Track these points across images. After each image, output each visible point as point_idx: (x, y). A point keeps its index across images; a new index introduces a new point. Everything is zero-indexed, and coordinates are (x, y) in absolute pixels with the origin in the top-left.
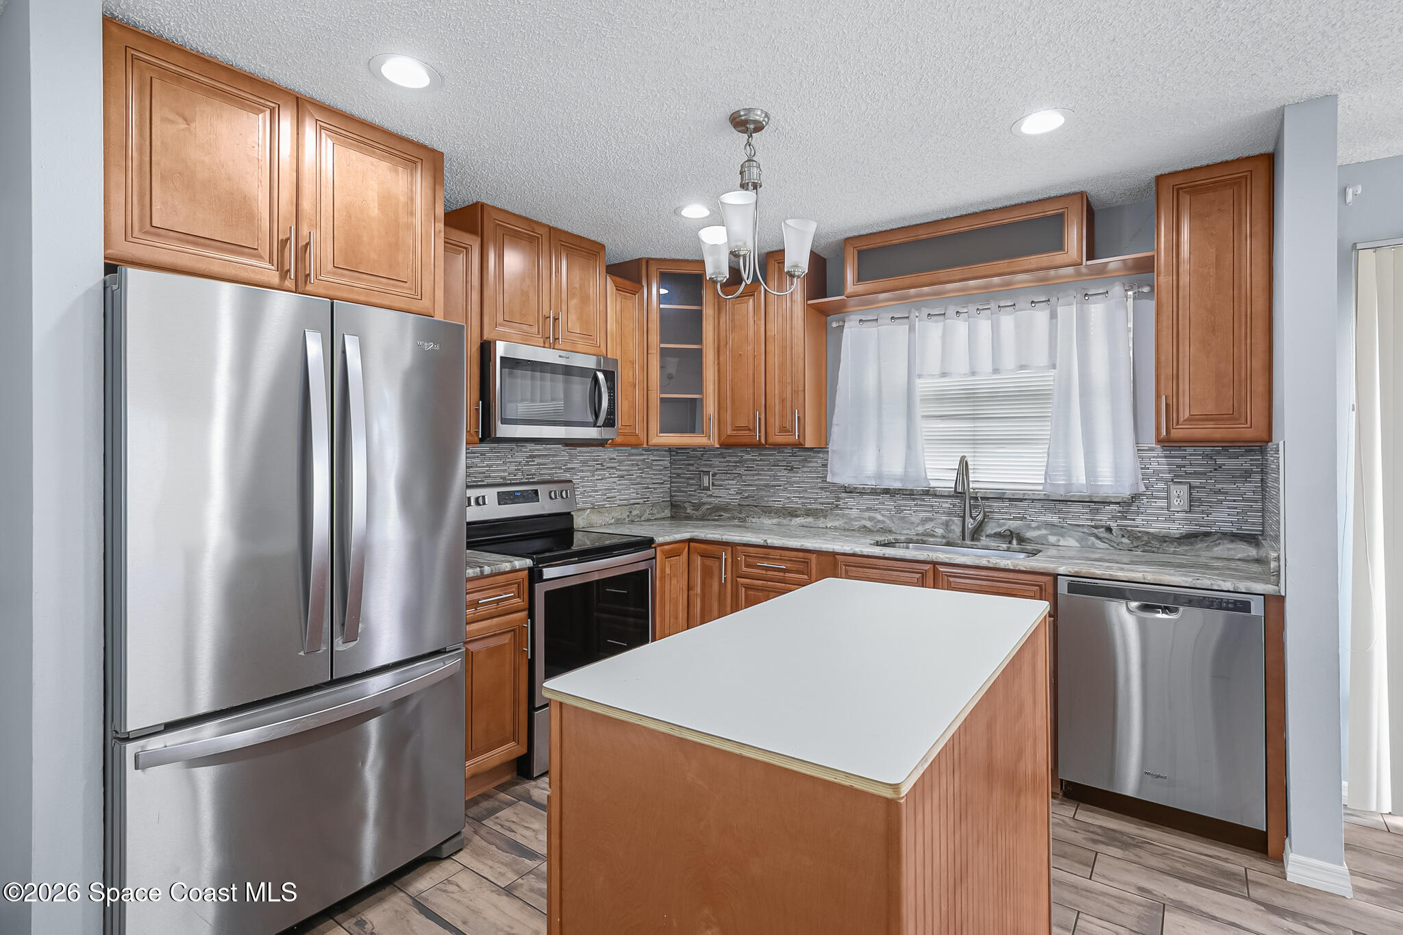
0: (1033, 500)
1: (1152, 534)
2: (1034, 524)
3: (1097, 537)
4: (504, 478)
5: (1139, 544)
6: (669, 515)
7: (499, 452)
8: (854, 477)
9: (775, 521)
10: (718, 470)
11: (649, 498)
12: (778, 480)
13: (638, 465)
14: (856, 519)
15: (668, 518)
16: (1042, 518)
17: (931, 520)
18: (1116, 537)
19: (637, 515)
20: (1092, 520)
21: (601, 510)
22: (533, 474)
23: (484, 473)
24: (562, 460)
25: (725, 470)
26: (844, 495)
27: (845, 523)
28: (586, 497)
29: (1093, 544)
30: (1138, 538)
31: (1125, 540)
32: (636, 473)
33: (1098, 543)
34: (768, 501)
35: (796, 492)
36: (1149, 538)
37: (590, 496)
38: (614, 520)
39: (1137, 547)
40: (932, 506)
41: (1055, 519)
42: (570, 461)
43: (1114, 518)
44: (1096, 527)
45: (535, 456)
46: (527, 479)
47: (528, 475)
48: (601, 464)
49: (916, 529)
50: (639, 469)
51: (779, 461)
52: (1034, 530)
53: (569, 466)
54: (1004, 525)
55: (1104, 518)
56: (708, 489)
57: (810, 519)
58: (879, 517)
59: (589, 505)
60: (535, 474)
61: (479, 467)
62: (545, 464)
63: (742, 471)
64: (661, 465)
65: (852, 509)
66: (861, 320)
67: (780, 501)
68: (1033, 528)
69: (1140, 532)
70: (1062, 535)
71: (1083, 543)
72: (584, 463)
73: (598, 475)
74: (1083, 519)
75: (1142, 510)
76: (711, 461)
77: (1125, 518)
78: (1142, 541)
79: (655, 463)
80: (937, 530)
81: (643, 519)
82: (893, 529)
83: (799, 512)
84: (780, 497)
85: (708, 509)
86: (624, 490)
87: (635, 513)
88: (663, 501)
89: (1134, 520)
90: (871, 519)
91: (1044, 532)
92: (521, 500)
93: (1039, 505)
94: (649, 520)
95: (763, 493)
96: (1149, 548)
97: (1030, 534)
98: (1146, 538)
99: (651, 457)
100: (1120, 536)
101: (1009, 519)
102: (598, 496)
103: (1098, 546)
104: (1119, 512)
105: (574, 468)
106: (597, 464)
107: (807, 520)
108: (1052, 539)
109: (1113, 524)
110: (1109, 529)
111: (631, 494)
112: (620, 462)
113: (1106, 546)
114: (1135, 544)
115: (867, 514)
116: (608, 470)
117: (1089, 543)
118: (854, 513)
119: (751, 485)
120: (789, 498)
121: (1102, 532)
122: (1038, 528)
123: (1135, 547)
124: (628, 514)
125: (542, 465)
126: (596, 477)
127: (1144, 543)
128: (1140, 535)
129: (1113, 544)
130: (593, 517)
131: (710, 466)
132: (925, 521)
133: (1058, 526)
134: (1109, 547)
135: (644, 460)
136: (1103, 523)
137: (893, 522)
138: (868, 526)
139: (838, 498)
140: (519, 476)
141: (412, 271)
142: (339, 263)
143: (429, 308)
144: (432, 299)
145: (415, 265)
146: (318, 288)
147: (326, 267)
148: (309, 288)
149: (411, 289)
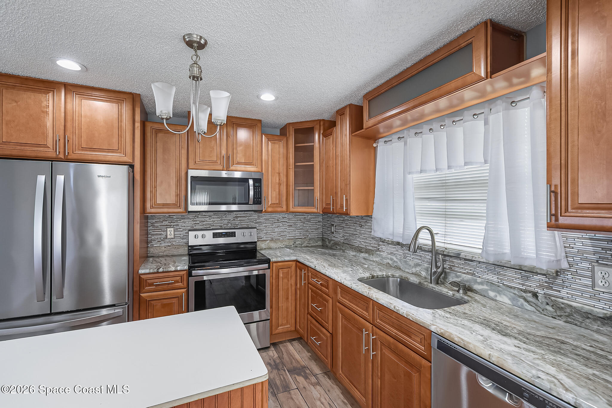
0: (479, 262)
1: (575, 308)
2: (479, 280)
3: (526, 300)
4: (221, 226)
5: (562, 314)
6: (321, 244)
7: (219, 215)
8: (382, 233)
9: (354, 253)
10: (337, 224)
11: (308, 236)
12: (356, 232)
13: (301, 220)
14: (385, 258)
15: (320, 246)
16: (486, 276)
17: (419, 265)
18: (542, 303)
19: (299, 244)
20: (523, 285)
21: (276, 241)
22: (237, 225)
23: (211, 224)
24: (254, 218)
25: (339, 224)
26: (381, 243)
27: (381, 260)
28: (268, 235)
29: (522, 305)
30: (561, 309)
31: (549, 308)
32: (300, 224)
33: (526, 305)
34: (353, 242)
35: (363, 239)
36: (571, 311)
37: (271, 235)
38: (284, 246)
39: (560, 316)
40: (421, 256)
41: (494, 278)
42: (259, 218)
43: (541, 286)
44: (525, 291)
45: (238, 217)
46: (233, 227)
47: (234, 225)
48: (278, 220)
49: (412, 269)
50: (301, 222)
51: (357, 221)
52: (479, 285)
53: (258, 221)
54: (460, 276)
55: (533, 284)
56: (333, 233)
57: (367, 255)
58: (395, 259)
59: (270, 239)
60: (238, 225)
61: (208, 222)
62: (244, 220)
63: (344, 225)
64: (317, 220)
65: (384, 252)
66: (385, 141)
67: (357, 243)
68: (478, 283)
69: (563, 304)
70: (499, 292)
71: (515, 302)
72: (266, 219)
73: (275, 225)
74: (516, 283)
75: (567, 284)
76: (334, 219)
77: (551, 289)
78: (565, 313)
79: (312, 219)
80: (422, 272)
81: (303, 246)
82: (401, 267)
83: (363, 250)
84: (357, 241)
85: (333, 243)
86: (292, 232)
87: (297, 243)
88: (317, 238)
89: (559, 291)
90: (391, 259)
91: (485, 287)
92: (226, 236)
93: (484, 266)
94: (307, 246)
95: (351, 238)
96: (572, 321)
97: (476, 287)
98: (568, 310)
99: (310, 217)
100: (545, 303)
101: (464, 273)
102: (275, 235)
103: (526, 308)
104: (546, 282)
105: (261, 222)
106: (275, 220)
107: (365, 255)
108: (492, 294)
109: (540, 291)
110: (535, 295)
111: (297, 234)
112: (289, 219)
113: (533, 309)
114: (559, 314)
115: (389, 256)
116: (282, 223)
117: (519, 303)
118: (384, 254)
119: (347, 233)
120: (360, 242)
121: (529, 297)
122: (482, 283)
123: (558, 316)
124: (293, 243)
125: (242, 220)
126: (274, 226)
127: (567, 314)
128: (563, 306)
129: (539, 309)
130: (271, 244)
131: (334, 221)
132: (417, 265)
133: (496, 285)
134: (535, 310)
135: (305, 218)
136: (532, 289)
137: (401, 263)
138: (390, 263)
139: (379, 244)
140: (230, 225)
141: (121, 145)
142: (84, 145)
143: (129, 159)
144: (132, 155)
145: (123, 143)
146: (72, 156)
147: (78, 148)
148: (69, 157)
149: (120, 152)
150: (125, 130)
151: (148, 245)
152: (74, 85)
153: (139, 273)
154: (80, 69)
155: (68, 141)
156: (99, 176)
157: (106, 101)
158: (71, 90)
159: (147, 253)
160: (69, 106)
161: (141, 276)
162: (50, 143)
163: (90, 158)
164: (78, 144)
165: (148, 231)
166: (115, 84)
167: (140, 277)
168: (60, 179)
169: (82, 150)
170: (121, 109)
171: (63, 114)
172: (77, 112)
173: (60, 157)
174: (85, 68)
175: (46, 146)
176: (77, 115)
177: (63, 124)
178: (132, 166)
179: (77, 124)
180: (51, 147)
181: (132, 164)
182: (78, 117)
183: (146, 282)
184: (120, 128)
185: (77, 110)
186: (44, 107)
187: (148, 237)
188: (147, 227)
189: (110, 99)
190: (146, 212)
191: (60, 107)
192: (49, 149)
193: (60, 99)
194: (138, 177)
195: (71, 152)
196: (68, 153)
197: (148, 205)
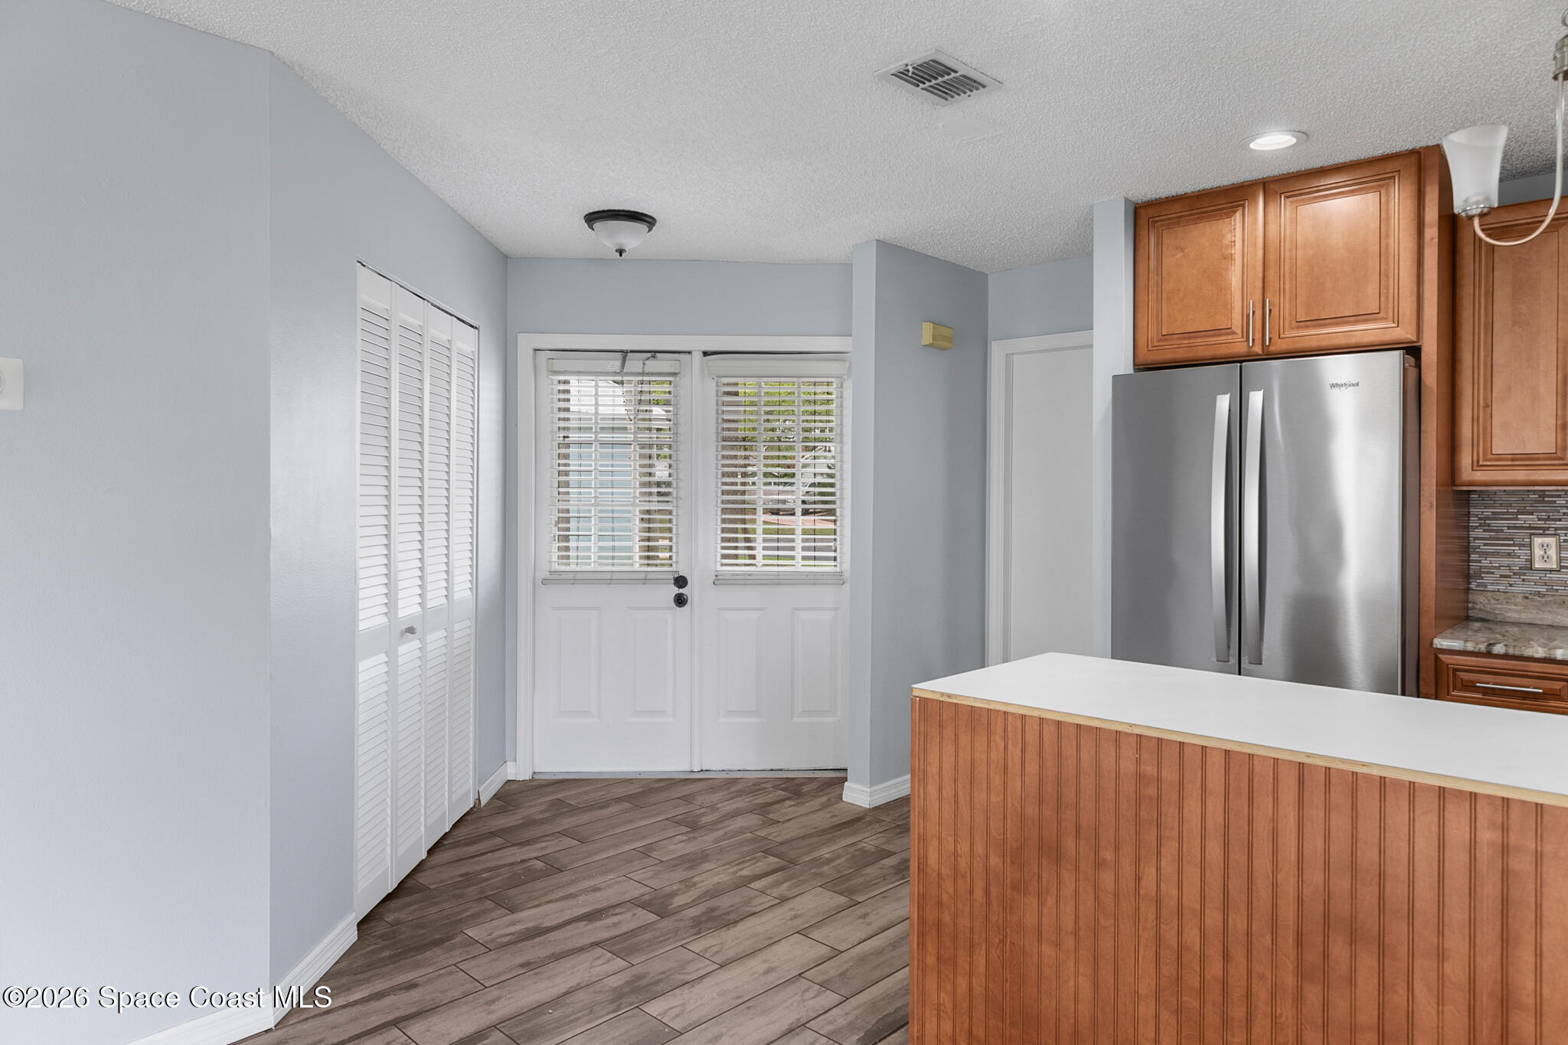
141: (1387, 298)
142: (1302, 317)
143: (1407, 333)
144: (1414, 321)
145: (1391, 291)
146: (1281, 346)
147: (1290, 324)
148: (1272, 348)
149: (1385, 318)
150: (1396, 257)
151: (1469, 583)
152: (1284, 177)
153: (1434, 646)
154: (1294, 141)
155: (1270, 311)
156: (1333, 386)
157: (1352, 193)
158: (1276, 192)
159: (1467, 609)
160: (1273, 229)
161: (1440, 656)
162: (1237, 324)
163: (1314, 343)
164: (1290, 314)
165: (1469, 540)
166: (1372, 143)
167: (1437, 658)
168: (1256, 399)
169: (1298, 328)
170: (1388, 201)
171: (1260, 253)
172: (1288, 239)
173: (1254, 352)
174: (1304, 135)
175: (1229, 331)
176: (1287, 245)
177: (1261, 275)
178: (1413, 351)
179: (1287, 268)
180: (1239, 332)
181: (1415, 344)
182: (1290, 250)
183: (1455, 675)
184: (1383, 254)
185: (1288, 233)
186: (1227, 247)
187: (1469, 561)
188: (1467, 528)
189: (1361, 183)
190: (1458, 482)
191: (1256, 238)
192: (1235, 336)
193: (1255, 219)
194: (1431, 377)
195: (1275, 337)
196: (1270, 339)
197: (1465, 460)
